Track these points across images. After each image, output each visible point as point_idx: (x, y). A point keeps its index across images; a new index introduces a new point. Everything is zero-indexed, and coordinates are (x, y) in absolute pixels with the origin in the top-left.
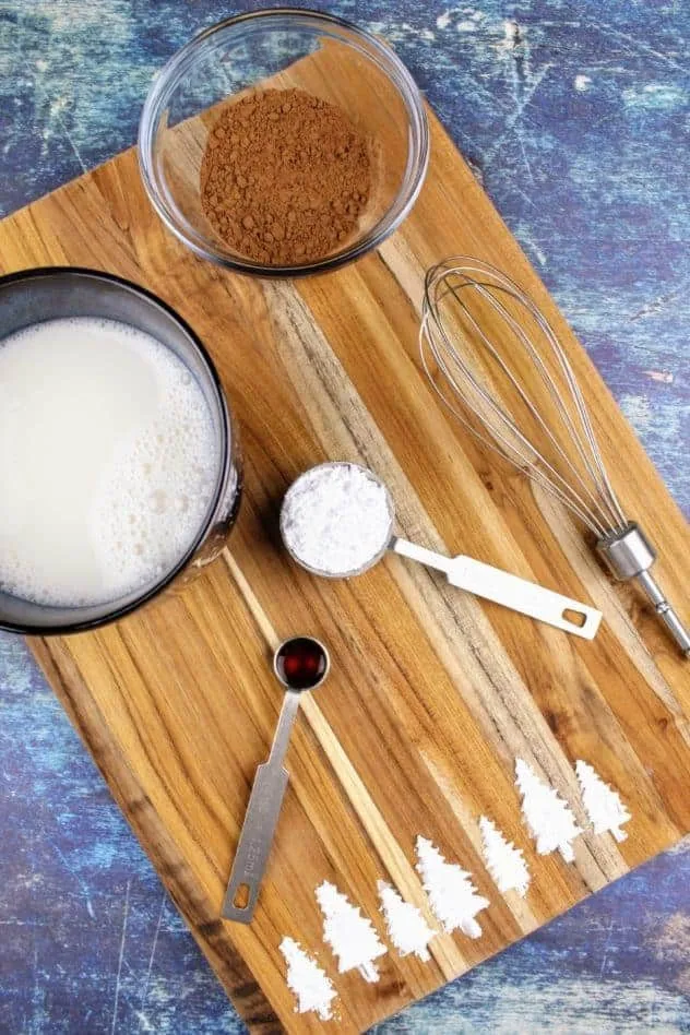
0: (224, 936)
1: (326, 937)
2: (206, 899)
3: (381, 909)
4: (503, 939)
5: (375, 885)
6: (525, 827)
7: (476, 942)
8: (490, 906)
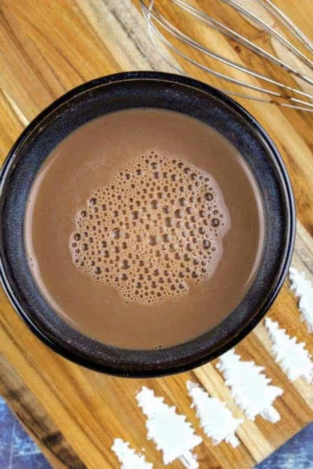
0: (64, 444)
1: (150, 435)
2: (47, 415)
3: (192, 406)
4: (299, 421)
5: (185, 386)
6: (304, 323)
7: (276, 426)
8: (284, 394)
